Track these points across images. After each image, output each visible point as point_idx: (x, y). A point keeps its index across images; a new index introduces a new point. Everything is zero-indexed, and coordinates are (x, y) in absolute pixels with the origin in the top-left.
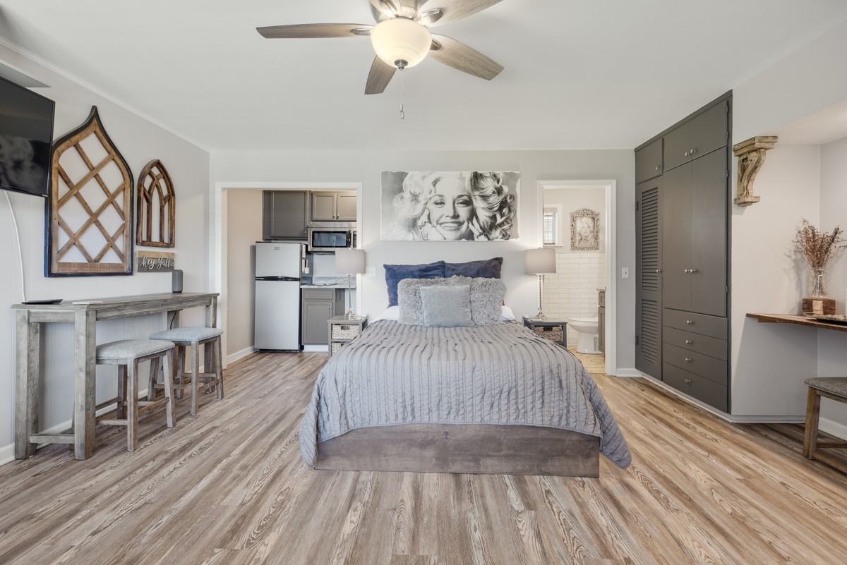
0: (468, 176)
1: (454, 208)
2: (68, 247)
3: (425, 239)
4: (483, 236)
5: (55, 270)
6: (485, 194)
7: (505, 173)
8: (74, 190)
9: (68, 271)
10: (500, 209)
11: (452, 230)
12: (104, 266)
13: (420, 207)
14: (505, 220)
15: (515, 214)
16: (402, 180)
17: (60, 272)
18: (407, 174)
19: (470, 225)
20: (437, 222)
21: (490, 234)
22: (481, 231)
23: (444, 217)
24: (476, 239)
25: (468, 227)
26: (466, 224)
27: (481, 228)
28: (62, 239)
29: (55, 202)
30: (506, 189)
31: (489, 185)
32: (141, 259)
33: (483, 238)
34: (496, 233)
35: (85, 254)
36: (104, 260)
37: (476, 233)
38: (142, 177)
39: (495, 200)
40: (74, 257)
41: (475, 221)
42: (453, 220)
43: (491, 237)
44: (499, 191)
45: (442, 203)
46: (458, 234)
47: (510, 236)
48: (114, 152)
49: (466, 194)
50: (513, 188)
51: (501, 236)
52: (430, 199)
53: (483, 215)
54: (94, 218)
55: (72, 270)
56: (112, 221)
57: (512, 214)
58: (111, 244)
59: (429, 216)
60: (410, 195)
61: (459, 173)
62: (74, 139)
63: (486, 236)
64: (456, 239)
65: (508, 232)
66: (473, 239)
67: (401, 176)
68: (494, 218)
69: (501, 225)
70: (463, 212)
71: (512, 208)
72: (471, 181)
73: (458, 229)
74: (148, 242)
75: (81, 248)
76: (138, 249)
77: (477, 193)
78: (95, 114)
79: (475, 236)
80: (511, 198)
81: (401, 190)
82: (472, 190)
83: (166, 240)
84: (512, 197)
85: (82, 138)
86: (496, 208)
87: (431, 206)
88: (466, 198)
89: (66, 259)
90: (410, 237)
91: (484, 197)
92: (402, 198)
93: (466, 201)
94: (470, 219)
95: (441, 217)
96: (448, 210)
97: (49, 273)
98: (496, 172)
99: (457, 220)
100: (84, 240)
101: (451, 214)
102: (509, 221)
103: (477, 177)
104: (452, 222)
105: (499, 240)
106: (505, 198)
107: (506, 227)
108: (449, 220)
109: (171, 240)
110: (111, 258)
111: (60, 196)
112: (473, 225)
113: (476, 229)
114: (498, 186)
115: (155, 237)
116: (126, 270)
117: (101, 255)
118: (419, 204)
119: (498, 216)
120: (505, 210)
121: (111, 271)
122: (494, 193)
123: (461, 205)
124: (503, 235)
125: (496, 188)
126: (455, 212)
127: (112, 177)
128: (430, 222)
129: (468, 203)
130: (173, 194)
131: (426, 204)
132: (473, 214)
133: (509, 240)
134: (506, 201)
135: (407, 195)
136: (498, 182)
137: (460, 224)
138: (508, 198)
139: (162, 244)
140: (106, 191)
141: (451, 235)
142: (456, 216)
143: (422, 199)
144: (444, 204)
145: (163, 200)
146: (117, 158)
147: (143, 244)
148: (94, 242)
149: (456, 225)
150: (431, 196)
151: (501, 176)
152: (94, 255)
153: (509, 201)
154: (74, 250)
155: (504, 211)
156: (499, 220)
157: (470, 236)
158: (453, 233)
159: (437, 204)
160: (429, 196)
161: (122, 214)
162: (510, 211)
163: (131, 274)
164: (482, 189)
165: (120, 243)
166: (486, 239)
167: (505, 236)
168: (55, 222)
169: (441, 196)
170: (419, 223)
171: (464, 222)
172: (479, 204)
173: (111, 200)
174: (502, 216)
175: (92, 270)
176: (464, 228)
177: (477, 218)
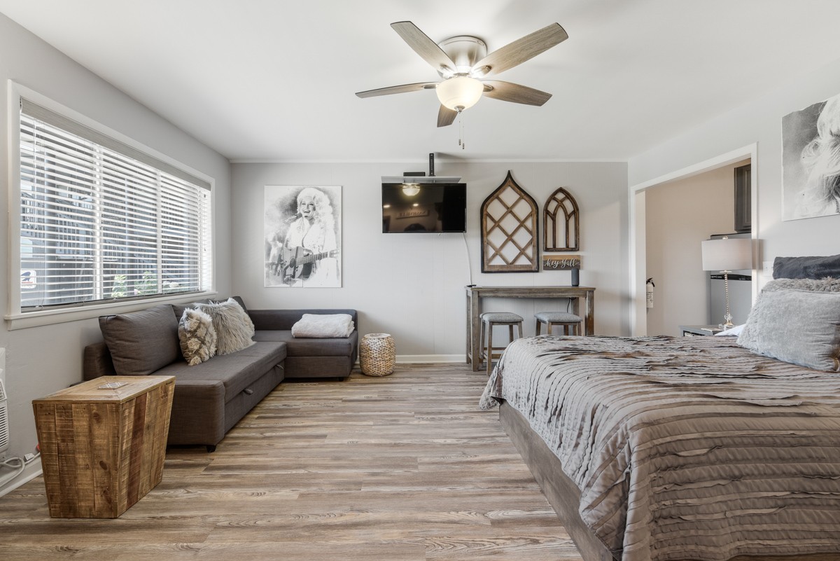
2: (494, 256)
5: (486, 269)
8: (497, 224)
9: (493, 270)
12: (517, 266)
17: (489, 270)
18: (824, 105)
28: (491, 252)
29: (485, 232)
32: (545, 262)
35: (504, 259)
36: (519, 263)
38: (548, 203)
40: (498, 262)
48: (523, 194)
54: (510, 238)
55: (496, 269)
56: (523, 238)
58: (522, 252)
62: (495, 195)
74: (555, 249)
75: (501, 256)
76: (543, 254)
78: (509, 175)
83: (572, 245)
85: (501, 193)
89: (494, 263)
90: (831, 209)
92: (816, 146)
97: (483, 271)
100: (504, 252)
109: (576, 245)
110: (523, 261)
111: (489, 229)
115: (561, 244)
116: (534, 268)
117: (515, 260)
121: (522, 269)
127: (523, 209)
130: (578, 210)
135: (824, 139)
139: (568, 249)
140: (518, 220)
145: (568, 217)
146: (525, 197)
147: (547, 250)
148: (510, 252)
152: (510, 260)
154: (498, 258)
161: (530, 232)
163: (537, 271)
165: (530, 252)
168: (485, 243)
173: (522, 224)
175: (510, 269)
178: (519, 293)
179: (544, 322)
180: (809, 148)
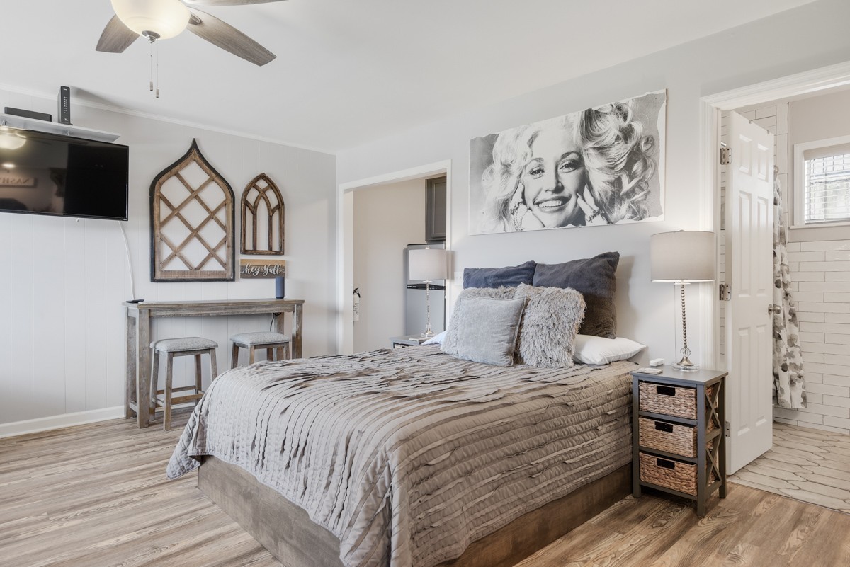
0: (577, 118)
1: (557, 176)
2: (171, 258)
3: (519, 230)
4: (599, 217)
5: (158, 276)
6: (603, 144)
7: (638, 100)
8: (176, 212)
9: (169, 277)
10: (628, 167)
11: (554, 212)
12: (204, 273)
13: (513, 180)
14: (638, 185)
15: (655, 170)
16: (491, 147)
17: (163, 278)
18: (497, 136)
19: (580, 200)
20: (534, 201)
21: (611, 213)
22: (596, 208)
23: (543, 192)
24: (588, 223)
25: (576, 203)
26: (573, 198)
27: (597, 203)
28: (166, 252)
29: (157, 223)
30: (638, 128)
31: (609, 128)
32: (243, 267)
33: (599, 220)
34: (621, 210)
35: (186, 263)
36: (207, 268)
37: (588, 212)
38: (247, 191)
39: (620, 151)
40: (177, 266)
41: (586, 192)
42: (555, 195)
43: (613, 217)
44: (626, 134)
45: (540, 171)
46: (561, 217)
47: (645, 212)
48: (215, 175)
49: (573, 149)
50: (651, 123)
51: (629, 215)
52: (525, 166)
53: (600, 181)
54: (195, 233)
55: (174, 277)
56: (214, 234)
57: (650, 172)
58: (212, 253)
59: (523, 193)
60: (500, 164)
61: (563, 117)
62: (174, 170)
63: (605, 216)
64: (559, 226)
65: (643, 206)
66: (584, 224)
67: (490, 141)
68: (617, 183)
69: (632, 192)
70: (570, 179)
71: (649, 161)
72: (582, 126)
73: (561, 209)
74: (255, 251)
75: (182, 258)
76: (240, 257)
77: (590, 145)
78: (194, 145)
79: (587, 218)
80: (647, 142)
81: (490, 161)
82: (583, 141)
83: (276, 248)
84: (650, 140)
85: (182, 168)
86: (622, 165)
87: (527, 178)
88: (573, 156)
89: (169, 268)
90: (500, 228)
91: (602, 150)
92: (492, 171)
93: (574, 161)
94: (579, 191)
95: (539, 193)
96: (548, 180)
97: (153, 279)
98: (621, 102)
99: (561, 195)
100: (186, 252)
101: (553, 186)
102: (643, 185)
103: (590, 117)
104: (554, 199)
105: (626, 221)
106: (638, 144)
107: (639, 196)
108: (550, 195)
109: (281, 248)
110: (213, 266)
111: (163, 217)
112: (584, 199)
113: (588, 207)
114: (625, 125)
115: (263, 245)
116: (229, 275)
117: (202, 264)
118: (511, 178)
119: (625, 179)
120: (637, 167)
121: (212, 277)
122: (618, 139)
123: (567, 170)
124: (634, 212)
125: (621, 130)
126: (558, 182)
127: (214, 195)
128: (525, 203)
129: (577, 164)
130: (283, 204)
131: (520, 175)
132: (584, 181)
133: (644, 220)
134: (639, 149)
135: (497, 167)
136: (625, 118)
137: (565, 200)
138: (643, 143)
139: (270, 252)
140: (207, 209)
141: (552, 220)
142: (559, 189)
143: (515, 169)
144: (543, 171)
145: (271, 212)
146: (216, 179)
147: (245, 252)
148: (195, 253)
149: (558, 203)
150: (526, 163)
151: (630, 105)
152: (195, 265)
153: (643, 148)
154: (177, 261)
155: (635, 168)
156: (627, 185)
157: (578, 219)
158: (555, 215)
159: (533, 173)
160: (523, 164)
161: (224, 228)
162: (646, 166)
163: (233, 280)
164: (599, 136)
165: (223, 253)
166: (605, 222)
167: (638, 214)
168: (157, 239)
169: (539, 160)
170: (512, 206)
171: (570, 196)
172: (593, 163)
173: (212, 215)
174: (631, 178)
175: (194, 276)
176: (570, 206)
177: (591, 188)
178: (210, 310)
179: (244, 346)
180: (487, 171)
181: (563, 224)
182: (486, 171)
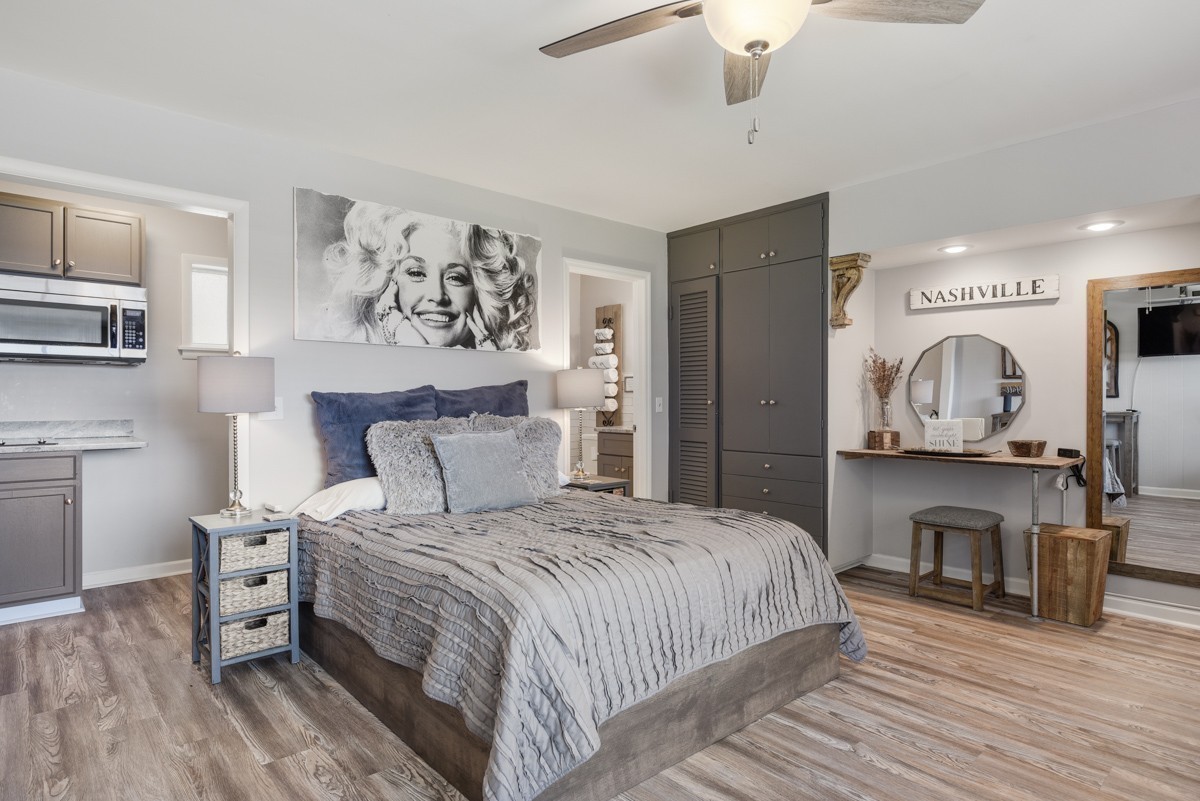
0: (465, 231)
1: (443, 286)
3: (391, 342)
4: (489, 342)
6: (491, 267)
7: (521, 237)
10: (514, 298)
11: (439, 328)
14: (521, 317)
15: (535, 308)
16: (342, 216)
18: (351, 203)
19: (469, 320)
20: (413, 309)
21: (500, 340)
22: (486, 333)
23: (425, 301)
24: (478, 347)
25: (466, 324)
26: (462, 317)
27: (486, 327)
30: (522, 264)
31: (497, 253)
33: (489, 345)
34: (509, 339)
37: (479, 336)
39: (507, 280)
41: (476, 313)
42: (440, 309)
43: (502, 343)
44: (512, 266)
45: (420, 274)
46: (448, 336)
47: (528, 344)
49: (461, 262)
50: (531, 263)
51: (515, 344)
52: (400, 262)
53: (489, 304)
57: (531, 308)
59: (397, 296)
60: (358, 248)
61: (450, 221)
63: (494, 341)
64: (445, 345)
65: (526, 338)
66: (474, 347)
67: (340, 206)
68: (504, 311)
69: (516, 324)
70: (458, 295)
71: (530, 298)
72: (470, 240)
73: (448, 326)
77: (479, 264)
79: (477, 341)
80: (528, 280)
81: (339, 235)
82: (472, 256)
84: (531, 279)
86: (508, 295)
87: (401, 276)
88: (461, 269)
90: (360, 336)
91: (491, 274)
92: (343, 251)
93: (462, 275)
94: (469, 310)
95: (420, 301)
98: (508, 233)
99: (447, 309)
101: (438, 297)
102: (526, 319)
103: (478, 236)
104: (439, 313)
105: (513, 350)
106: (521, 279)
107: (523, 328)
108: (433, 307)
112: (473, 320)
113: (479, 331)
114: (511, 256)
118: (377, 271)
119: (511, 310)
120: (521, 300)
122: (504, 267)
123: (454, 283)
124: (519, 343)
125: (508, 260)
126: (444, 294)
128: (399, 309)
129: (465, 279)
131: (392, 271)
132: (473, 302)
133: (528, 351)
134: (522, 284)
135: (353, 248)
136: (511, 250)
137: (453, 317)
138: (525, 280)
141: (438, 337)
142: (445, 302)
144: (425, 276)
149: (445, 319)
150: (400, 257)
151: (514, 240)
153: (526, 285)
155: (520, 301)
156: (513, 316)
157: (467, 340)
158: (442, 333)
159: (411, 274)
160: (397, 257)
162: (528, 302)
164: (488, 258)
166: (494, 348)
167: (522, 344)
169: (418, 259)
170: (379, 308)
171: (459, 314)
172: (482, 284)
174: (517, 310)
176: (459, 324)
177: (480, 310)
180: (334, 248)
181: (452, 344)
182: (331, 247)
